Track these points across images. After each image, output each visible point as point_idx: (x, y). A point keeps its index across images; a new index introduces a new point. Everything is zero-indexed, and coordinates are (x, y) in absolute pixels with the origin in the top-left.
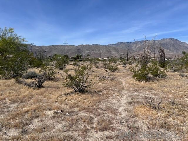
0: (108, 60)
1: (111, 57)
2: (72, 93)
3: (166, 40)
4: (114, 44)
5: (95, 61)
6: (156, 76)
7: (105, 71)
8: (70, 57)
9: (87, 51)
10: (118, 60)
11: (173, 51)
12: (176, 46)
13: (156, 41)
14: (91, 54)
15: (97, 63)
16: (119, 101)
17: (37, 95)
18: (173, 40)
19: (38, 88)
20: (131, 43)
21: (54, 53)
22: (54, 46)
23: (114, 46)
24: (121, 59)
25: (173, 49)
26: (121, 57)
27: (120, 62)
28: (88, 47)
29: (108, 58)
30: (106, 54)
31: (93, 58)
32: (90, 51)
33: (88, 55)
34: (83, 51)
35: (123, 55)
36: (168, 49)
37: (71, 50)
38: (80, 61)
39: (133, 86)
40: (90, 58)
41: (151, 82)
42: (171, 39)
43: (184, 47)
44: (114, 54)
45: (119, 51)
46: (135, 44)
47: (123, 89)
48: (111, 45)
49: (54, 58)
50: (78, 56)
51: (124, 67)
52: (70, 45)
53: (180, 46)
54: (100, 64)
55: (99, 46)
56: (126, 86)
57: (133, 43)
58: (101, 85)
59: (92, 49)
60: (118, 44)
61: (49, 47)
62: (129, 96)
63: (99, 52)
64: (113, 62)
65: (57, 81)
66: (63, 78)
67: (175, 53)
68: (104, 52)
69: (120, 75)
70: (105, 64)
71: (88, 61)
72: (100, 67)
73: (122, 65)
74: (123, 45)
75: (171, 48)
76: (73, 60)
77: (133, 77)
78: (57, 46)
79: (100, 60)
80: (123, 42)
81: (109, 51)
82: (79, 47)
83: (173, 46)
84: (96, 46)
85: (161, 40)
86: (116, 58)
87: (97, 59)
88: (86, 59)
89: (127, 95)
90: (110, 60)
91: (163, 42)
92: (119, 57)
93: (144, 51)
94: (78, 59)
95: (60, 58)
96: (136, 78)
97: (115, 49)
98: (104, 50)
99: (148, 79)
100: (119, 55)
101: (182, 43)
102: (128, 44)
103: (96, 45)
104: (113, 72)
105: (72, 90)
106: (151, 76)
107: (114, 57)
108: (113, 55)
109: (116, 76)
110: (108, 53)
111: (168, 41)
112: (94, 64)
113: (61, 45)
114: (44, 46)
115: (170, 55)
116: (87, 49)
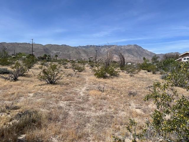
0: (77, 62)
1: (81, 59)
2: (45, 84)
3: (131, 46)
4: (84, 47)
5: (64, 62)
6: (112, 75)
7: (73, 71)
8: (37, 57)
9: (55, 51)
10: (87, 62)
11: (137, 57)
12: (139, 52)
13: (122, 46)
14: (60, 55)
15: (66, 64)
16: (81, 89)
17: (15, 85)
18: (137, 47)
19: (14, 81)
20: (100, 46)
21: (18, 51)
22: (18, 44)
23: (84, 49)
24: (90, 61)
25: (137, 55)
26: (90, 60)
27: (89, 64)
28: (57, 47)
29: (77, 60)
30: (75, 56)
31: (62, 59)
32: (59, 52)
33: (57, 56)
34: (50, 51)
35: (92, 58)
36: (133, 55)
37: (38, 49)
38: (48, 61)
39: (93, 81)
40: (58, 59)
41: (107, 79)
42: (135, 45)
43: (145, 53)
44: (84, 57)
45: (88, 53)
46: (104, 48)
47: (85, 83)
48: (80, 47)
49: (17, 56)
50: (46, 55)
51: (90, 68)
52: (36, 44)
53: (142, 52)
54: (69, 65)
55: (68, 47)
56: (88, 81)
57: (102, 47)
58: (68, 80)
59: (61, 49)
60: (87, 47)
61: (11, 44)
62: (89, 87)
63: (68, 53)
64: (82, 64)
65: (29, 77)
66: (35, 75)
67: (138, 59)
68: (74, 54)
69: (86, 75)
70: (73, 65)
71: (56, 61)
72: (68, 68)
73: (89, 67)
74: (92, 49)
75: (135, 54)
76: (39, 60)
77: (95, 76)
78: (21, 44)
79: (69, 61)
80: (92, 45)
81: (78, 53)
82: (47, 47)
83: (137, 52)
84: (65, 47)
85: (126, 46)
86: (85, 60)
87: (66, 60)
88: (54, 59)
89: (87, 86)
90: (79, 62)
91: (129, 48)
92: (88, 59)
93: (107, 55)
94: (45, 58)
95: (25, 57)
96: (96, 76)
97: (85, 52)
98: (74, 51)
99: (105, 77)
100: (88, 58)
101: (144, 50)
102: (97, 47)
103: (65, 45)
104: (80, 72)
105: (44, 82)
106: (108, 75)
107: (83, 59)
108: (82, 57)
109: (82, 75)
110: (78, 55)
111: (133, 47)
112: (63, 65)
113: (26, 43)
114: (5, 43)
115: (134, 60)
116: (55, 49)
